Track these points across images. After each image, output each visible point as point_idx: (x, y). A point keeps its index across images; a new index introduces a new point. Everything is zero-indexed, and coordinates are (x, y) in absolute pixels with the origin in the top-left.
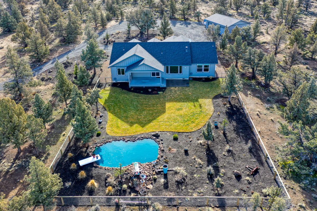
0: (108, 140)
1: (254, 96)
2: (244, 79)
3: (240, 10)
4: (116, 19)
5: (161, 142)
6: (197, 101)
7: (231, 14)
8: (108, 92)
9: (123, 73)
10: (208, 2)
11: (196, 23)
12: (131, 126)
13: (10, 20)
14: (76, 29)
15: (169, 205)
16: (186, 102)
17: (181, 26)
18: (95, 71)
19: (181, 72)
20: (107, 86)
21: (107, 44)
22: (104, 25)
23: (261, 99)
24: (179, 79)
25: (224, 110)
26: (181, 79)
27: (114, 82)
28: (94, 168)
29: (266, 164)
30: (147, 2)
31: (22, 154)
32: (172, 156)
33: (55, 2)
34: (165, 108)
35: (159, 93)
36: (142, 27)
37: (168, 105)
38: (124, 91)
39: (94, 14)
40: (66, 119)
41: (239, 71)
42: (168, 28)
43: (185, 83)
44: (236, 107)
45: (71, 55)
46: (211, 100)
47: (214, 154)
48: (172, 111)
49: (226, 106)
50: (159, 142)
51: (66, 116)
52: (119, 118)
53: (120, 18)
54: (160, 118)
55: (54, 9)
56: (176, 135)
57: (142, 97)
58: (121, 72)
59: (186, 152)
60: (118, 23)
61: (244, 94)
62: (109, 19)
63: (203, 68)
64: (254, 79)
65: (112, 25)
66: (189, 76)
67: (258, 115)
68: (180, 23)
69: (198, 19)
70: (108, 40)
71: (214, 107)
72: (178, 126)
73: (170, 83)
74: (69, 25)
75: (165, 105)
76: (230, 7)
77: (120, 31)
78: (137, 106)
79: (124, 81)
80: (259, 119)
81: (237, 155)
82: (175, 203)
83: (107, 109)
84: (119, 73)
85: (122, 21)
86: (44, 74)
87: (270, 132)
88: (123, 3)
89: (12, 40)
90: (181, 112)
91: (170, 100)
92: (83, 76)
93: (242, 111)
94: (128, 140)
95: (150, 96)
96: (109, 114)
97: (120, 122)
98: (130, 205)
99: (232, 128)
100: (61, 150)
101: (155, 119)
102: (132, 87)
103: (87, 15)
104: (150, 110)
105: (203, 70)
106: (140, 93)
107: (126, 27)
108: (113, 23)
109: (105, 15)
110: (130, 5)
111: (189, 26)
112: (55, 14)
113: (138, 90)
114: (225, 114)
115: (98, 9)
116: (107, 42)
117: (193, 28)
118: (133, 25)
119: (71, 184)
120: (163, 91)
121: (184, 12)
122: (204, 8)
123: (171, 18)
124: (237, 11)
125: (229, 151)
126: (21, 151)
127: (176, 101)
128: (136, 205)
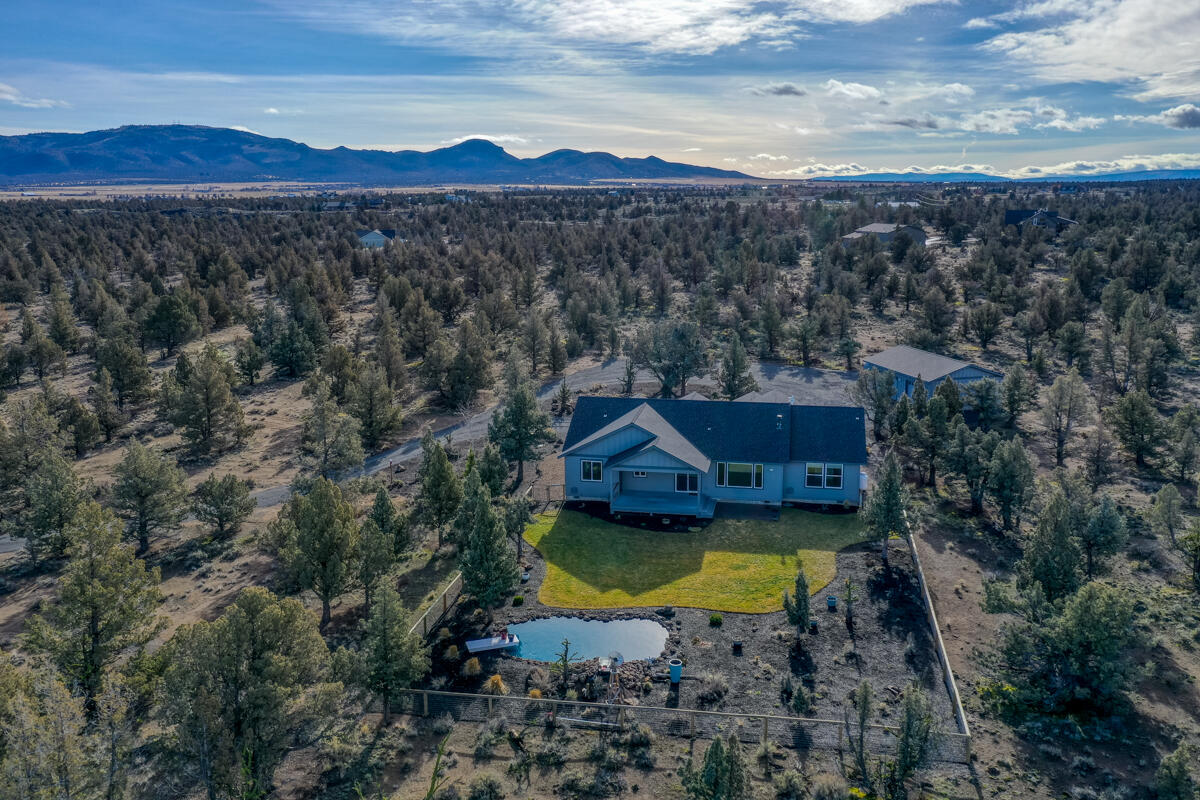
0: (540, 614)
1: (963, 552)
2: (946, 514)
3: (995, 344)
4: (595, 355)
5: (675, 627)
6: (793, 553)
7: (959, 353)
8: (553, 520)
9: (597, 476)
10: (895, 320)
11: (839, 373)
12: (603, 592)
13: (298, 345)
14: (477, 370)
15: (673, 735)
16: (762, 553)
17: (790, 379)
18: (520, 472)
19: (758, 484)
20: (550, 507)
21: (560, 415)
22: (556, 366)
23: (980, 561)
24: (754, 502)
25: (863, 576)
26: (760, 503)
27: (571, 498)
28: (500, 659)
29: (942, 688)
30: (696, 313)
31: (330, 625)
32: (698, 654)
33: (423, 302)
34: (700, 563)
35: (690, 529)
36: (667, 371)
37: (709, 557)
38: (595, 519)
39: (533, 334)
40: (437, 569)
41: (937, 496)
42: (744, 375)
43: (768, 512)
44: (901, 572)
45: (458, 436)
46: (833, 554)
47: (809, 659)
48: (719, 570)
49: (871, 570)
50: (671, 625)
51: (437, 564)
52: (575, 574)
53: (608, 351)
54: (685, 581)
55: (420, 319)
56: (718, 615)
57: (642, 538)
58: (592, 473)
59: (737, 649)
60: (599, 364)
61: (933, 547)
62: (574, 353)
63: (824, 476)
64: (977, 516)
65: (582, 369)
66: (784, 496)
67: (957, 592)
68: (788, 372)
69: (849, 361)
70: (564, 402)
71: (838, 569)
72: (727, 600)
73: (724, 510)
74: (461, 358)
75: (702, 557)
76: (964, 336)
77: (604, 384)
78: (625, 554)
79: (599, 499)
80: (957, 601)
81: (869, 665)
82: (687, 732)
83: (544, 555)
84: (587, 475)
85: (612, 359)
86: (385, 474)
87: (977, 629)
88: (623, 314)
89: (306, 393)
90: (743, 573)
91: (720, 547)
92: (491, 471)
93: (914, 581)
94: (592, 618)
95: (665, 534)
96: (549, 565)
97: (575, 582)
98: (580, 727)
99: (876, 614)
100: (425, 619)
101: (668, 582)
102: (617, 513)
103: (509, 342)
104: (658, 564)
105: (824, 482)
106: (639, 527)
107: (622, 374)
108: (585, 362)
109: (563, 341)
110: (643, 319)
111: (817, 381)
112: (421, 333)
113: (633, 521)
114: (865, 585)
115: (547, 320)
116: (563, 410)
117: (826, 386)
118: (643, 368)
119: (446, 683)
120: (703, 527)
121: (804, 339)
122: (877, 334)
123: (763, 358)
124: (984, 346)
125: (851, 656)
126: (330, 620)
127: (733, 550)
128: (594, 728)
